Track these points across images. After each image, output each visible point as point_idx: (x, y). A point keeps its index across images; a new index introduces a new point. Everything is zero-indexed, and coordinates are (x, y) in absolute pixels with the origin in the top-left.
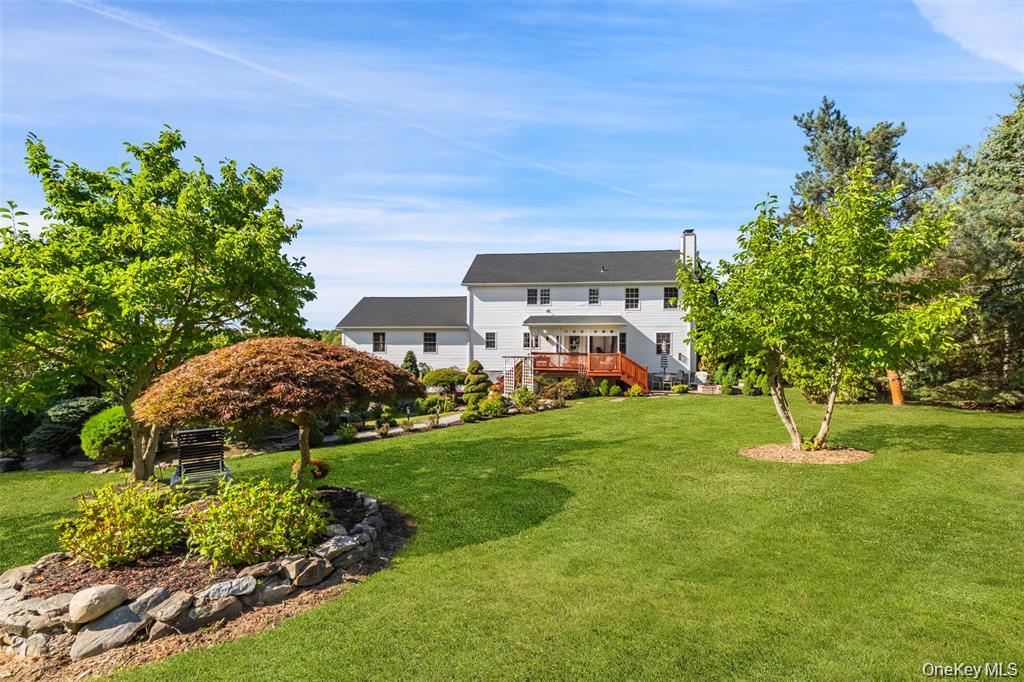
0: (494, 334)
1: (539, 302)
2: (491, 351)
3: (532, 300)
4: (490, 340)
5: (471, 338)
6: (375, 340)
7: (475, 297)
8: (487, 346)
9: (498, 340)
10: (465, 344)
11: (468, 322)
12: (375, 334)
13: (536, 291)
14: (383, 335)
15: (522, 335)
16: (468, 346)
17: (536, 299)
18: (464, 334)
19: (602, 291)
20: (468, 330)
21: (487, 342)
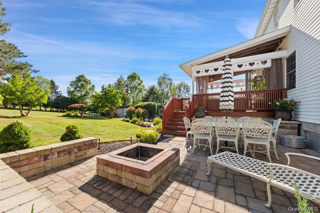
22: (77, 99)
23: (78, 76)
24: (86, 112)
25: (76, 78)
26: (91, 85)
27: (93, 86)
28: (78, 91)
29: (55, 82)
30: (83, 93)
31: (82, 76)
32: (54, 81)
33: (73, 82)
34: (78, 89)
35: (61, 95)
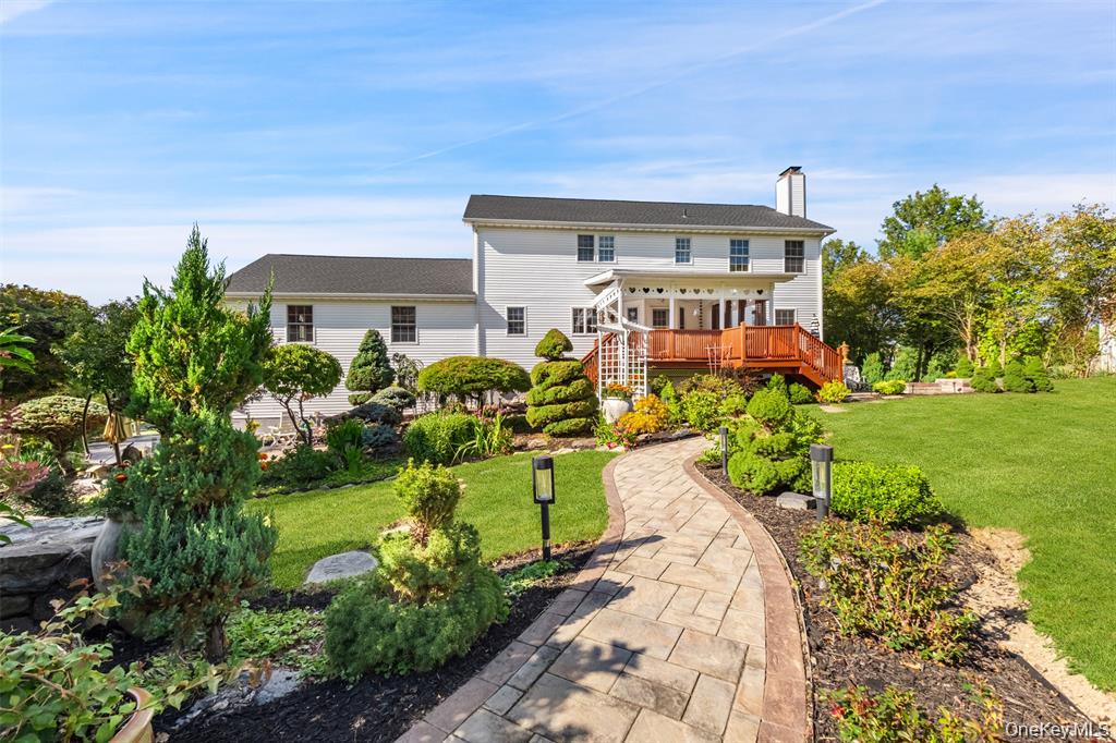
0: (521, 310)
1: (596, 257)
2: (516, 339)
3: (585, 252)
4: (515, 322)
5: (483, 317)
6: (291, 319)
7: (487, 246)
8: (510, 331)
9: (530, 321)
10: (470, 327)
11: (475, 289)
12: (291, 309)
13: (592, 238)
14: (309, 309)
15: (571, 311)
16: (476, 332)
17: (592, 252)
18: (470, 309)
19: (696, 242)
20: (476, 301)
21: (510, 325)
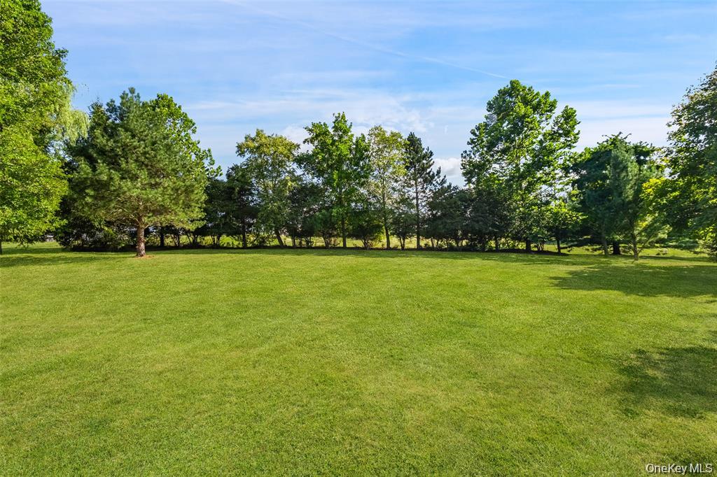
22: (500, 190)
23: (496, 93)
24: (543, 242)
25: (490, 106)
26: (558, 112)
27: (569, 116)
28: (504, 151)
29: (419, 140)
30: (525, 160)
31: (513, 89)
32: (417, 136)
33: (478, 129)
34: (501, 146)
35: (446, 185)
